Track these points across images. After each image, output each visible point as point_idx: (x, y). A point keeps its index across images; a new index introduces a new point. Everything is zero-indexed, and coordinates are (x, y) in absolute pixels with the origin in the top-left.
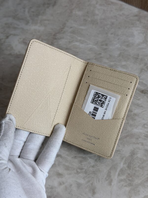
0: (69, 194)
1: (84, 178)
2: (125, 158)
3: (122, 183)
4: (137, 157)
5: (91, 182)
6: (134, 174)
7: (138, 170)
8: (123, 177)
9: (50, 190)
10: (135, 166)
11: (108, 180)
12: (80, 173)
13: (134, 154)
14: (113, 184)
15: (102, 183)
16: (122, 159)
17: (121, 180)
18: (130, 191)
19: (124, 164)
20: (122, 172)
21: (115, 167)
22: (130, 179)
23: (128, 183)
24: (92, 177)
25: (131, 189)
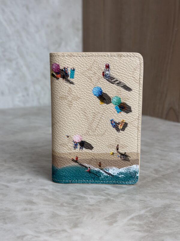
0: (32, 220)
1: (68, 212)
2: (151, 208)
3: (134, 227)
4: (174, 210)
5: (77, 217)
6: (162, 223)
7: (171, 221)
8: (137, 222)
9: (4, 212)
10: (165, 217)
11: (109, 220)
12: (64, 206)
13: (169, 207)
14: (115, 225)
15: (96, 221)
16: (147, 208)
17: (133, 225)
18: (145, 237)
19: (146, 212)
20: (140, 217)
21: (128, 212)
22: (151, 226)
23: (145, 229)
24: (83, 213)
25: (147, 235)
